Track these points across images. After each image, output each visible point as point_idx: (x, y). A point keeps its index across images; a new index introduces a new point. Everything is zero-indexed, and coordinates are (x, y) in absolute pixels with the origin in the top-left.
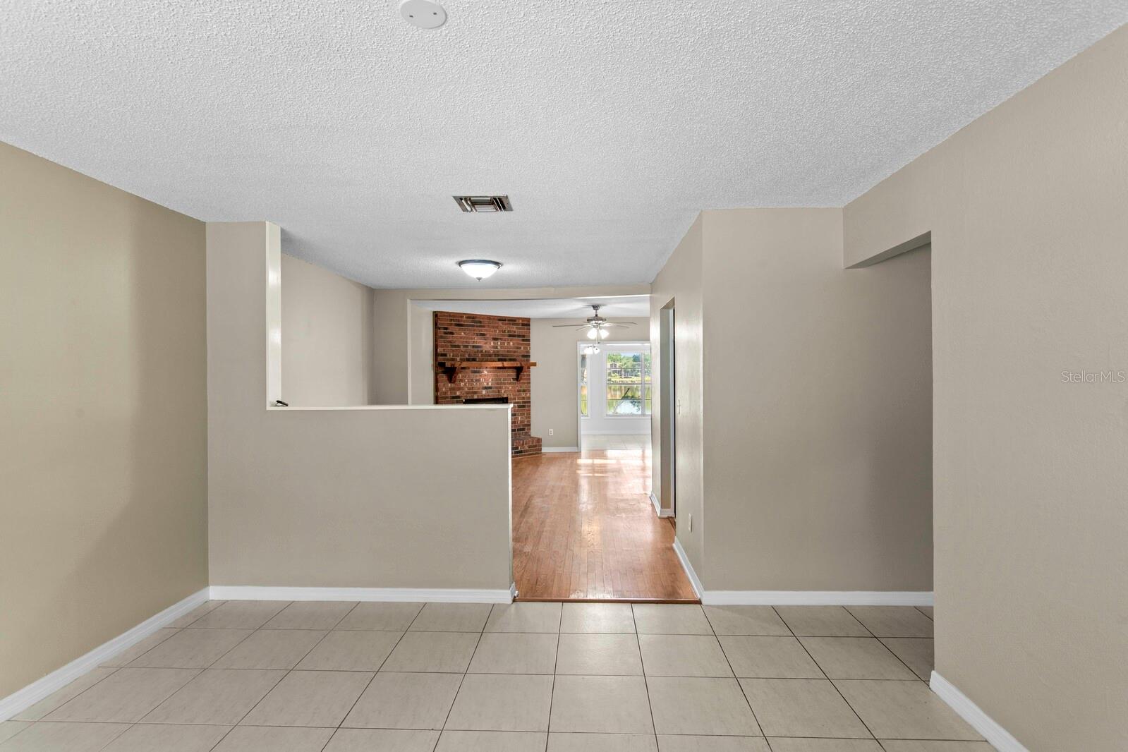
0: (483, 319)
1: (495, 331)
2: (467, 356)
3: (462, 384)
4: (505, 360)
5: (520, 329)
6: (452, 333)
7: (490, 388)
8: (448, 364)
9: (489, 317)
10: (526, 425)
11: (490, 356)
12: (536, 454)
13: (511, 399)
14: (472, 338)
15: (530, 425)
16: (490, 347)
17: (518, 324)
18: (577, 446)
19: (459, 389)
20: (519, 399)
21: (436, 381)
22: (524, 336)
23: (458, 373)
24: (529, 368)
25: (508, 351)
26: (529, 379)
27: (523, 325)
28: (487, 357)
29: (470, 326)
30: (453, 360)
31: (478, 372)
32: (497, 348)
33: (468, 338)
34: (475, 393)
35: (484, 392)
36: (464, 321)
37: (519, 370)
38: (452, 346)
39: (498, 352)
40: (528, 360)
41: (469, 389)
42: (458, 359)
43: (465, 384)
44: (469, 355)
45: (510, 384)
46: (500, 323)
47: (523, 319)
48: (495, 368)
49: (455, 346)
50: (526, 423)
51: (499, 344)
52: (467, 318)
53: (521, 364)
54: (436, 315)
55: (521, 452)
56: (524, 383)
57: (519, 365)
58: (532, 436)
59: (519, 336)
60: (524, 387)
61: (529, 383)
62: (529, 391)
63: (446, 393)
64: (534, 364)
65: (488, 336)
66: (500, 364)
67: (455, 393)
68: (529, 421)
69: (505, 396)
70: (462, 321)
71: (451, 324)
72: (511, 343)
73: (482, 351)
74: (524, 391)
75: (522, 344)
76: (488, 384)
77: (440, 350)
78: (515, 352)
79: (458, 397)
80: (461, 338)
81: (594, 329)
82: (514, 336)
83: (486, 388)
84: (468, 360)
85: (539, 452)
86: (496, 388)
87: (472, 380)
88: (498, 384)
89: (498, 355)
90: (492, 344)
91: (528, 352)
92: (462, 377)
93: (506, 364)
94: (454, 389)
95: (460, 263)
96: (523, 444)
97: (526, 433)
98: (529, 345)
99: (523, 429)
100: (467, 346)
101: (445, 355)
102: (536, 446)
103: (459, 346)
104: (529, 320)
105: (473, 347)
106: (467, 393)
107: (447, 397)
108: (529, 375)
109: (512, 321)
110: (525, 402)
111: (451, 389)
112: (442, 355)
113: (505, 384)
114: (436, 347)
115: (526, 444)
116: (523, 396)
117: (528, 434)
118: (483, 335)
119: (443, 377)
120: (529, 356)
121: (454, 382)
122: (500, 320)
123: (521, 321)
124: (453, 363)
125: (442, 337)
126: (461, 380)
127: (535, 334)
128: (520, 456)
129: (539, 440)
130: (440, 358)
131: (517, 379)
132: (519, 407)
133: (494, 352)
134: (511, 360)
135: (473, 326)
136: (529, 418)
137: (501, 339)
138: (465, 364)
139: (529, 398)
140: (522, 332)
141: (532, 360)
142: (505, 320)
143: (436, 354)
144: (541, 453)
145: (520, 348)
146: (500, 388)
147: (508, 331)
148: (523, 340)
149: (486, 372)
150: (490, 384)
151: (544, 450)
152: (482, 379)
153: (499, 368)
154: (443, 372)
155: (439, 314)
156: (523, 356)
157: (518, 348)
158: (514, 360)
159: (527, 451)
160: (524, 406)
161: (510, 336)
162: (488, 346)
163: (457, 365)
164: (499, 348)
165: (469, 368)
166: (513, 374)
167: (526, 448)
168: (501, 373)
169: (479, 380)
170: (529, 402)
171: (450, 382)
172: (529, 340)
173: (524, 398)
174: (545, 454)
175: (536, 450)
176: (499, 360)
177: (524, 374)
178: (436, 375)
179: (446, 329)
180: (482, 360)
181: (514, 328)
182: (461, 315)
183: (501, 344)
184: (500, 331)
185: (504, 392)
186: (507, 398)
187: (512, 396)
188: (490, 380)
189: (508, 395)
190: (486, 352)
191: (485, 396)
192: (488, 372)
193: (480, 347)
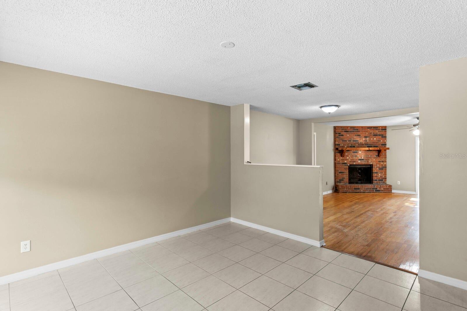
0: (359, 128)
1: (366, 133)
2: (350, 145)
3: (348, 158)
4: (371, 147)
5: (380, 131)
6: (342, 135)
7: (363, 160)
8: (340, 149)
9: (362, 127)
10: (384, 178)
11: (363, 145)
12: (388, 193)
13: (375, 165)
14: (353, 137)
15: (386, 178)
16: (363, 141)
17: (380, 129)
18: (415, 191)
19: (346, 160)
20: (379, 165)
21: (335, 156)
22: (383, 135)
23: (345, 153)
24: (385, 150)
25: (373, 143)
26: (386, 156)
27: (382, 129)
28: (361, 145)
29: (352, 131)
30: (343, 147)
31: (357, 152)
32: (366, 141)
33: (351, 137)
34: (355, 162)
35: (359, 161)
36: (349, 130)
37: (379, 151)
38: (342, 141)
39: (367, 143)
40: (385, 147)
41: (352, 160)
42: (346, 147)
43: (349, 158)
44: (351, 145)
45: (374, 158)
46: (368, 129)
47: (382, 127)
48: (366, 150)
49: (344, 141)
50: (383, 177)
51: (368, 139)
52: (350, 128)
53: (380, 148)
54: (335, 128)
55: (379, 191)
56: (383, 158)
57: (378, 149)
58: (387, 183)
59: (379, 135)
60: (383, 159)
61: (386, 158)
62: (386, 162)
63: (339, 161)
64: (388, 149)
65: (362, 136)
66: (367, 149)
67: (344, 161)
68: (386, 176)
69: (371, 164)
70: (348, 129)
71: (342, 131)
72: (375, 139)
73: (358, 143)
74: (383, 162)
75: (382, 139)
76: (361, 158)
77: (337, 143)
78: (377, 143)
79: (346, 163)
80: (347, 137)
81: (418, 130)
82: (377, 135)
83: (360, 160)
84: (351, 147)
85: (391, 192)
86: (366, 160)
87: (353, 156)
88: (367, 158)
89: (367, 145)
90: (364, 139)
91: (386, 143)
92: (348, 154)
93: (371, 149)
94: (343, 160)
95: (321, 107)
96: (380, 187)
97: (383, 182)
98: (386, 139)
99: (382, 180)
100: (350, 141)
101: (339, 145)
102: (388, 189)
103: (346, 141)
104: (386, 127)
105: (354, 141)
106: (350, 162)
107: (340, 163)
108: (386, 154)
109: (376, 128)
110: (383, 167)
111: (342, 160)
112: (338, 145)
113: (371, 158)
114: (335, 141)
115: (382, 187)
116: (382, 164)
117: (385, 183)
118: (359, 135)
119: (339, 154)
120: (386, 145)
121: (343, 157)
122: (368, 128)
123: (380, 128)
124: (342, 148)
125: (337, 137)
126: (347, 156)
127: (389, 134)
128: (378, 193)
129: (390, 186)
130: (337, 147)
131: (378, 156)
132: (379, 169)
133: (365, 143)
134: (374, 147)
135: (354, 132)
136: (386, 175)
137: (369, 137)
138: (348, 149)
139: (386, 165)
140: (382, 133)
141: (387, 147)
142: (372, 128)
143: (335, 145)
144: (391, 193)
145: (380, 141)
146: (369, 160)
147: (373, 133)
148: (382, 137)
149: (360, 152)
150: (363, 158)
151: (393, 191)
152: (358, 156)
153: (367, 150)
154: (338, 152)
155: (336, 127)
156: (382, 145)
157: (379, 141)
158: (377, 147)
159: (382, 191)
160: (383, 169)
161: (374, 135)
162: (362, 140)
163: (344, 149)
164: (368, 141)
165: (351, 150)
166: (376, 154)
167: (382, 189)
168: (369, 153)
169: (357, 156)
170: (386, 167)
171: (342, 157)
172: (386, 137)
173: (382, 165)
174: (394, 193)
175: (388, 191)
176: (368, 147)
177: (383, 153)
178: (335, 153)
179: (340, 133)
180: (358, 147)
181: (377, 131)
182: (347, 127)
183: (369, 139)
184: (368, 133)
185: (371, 162)
186: (372, 165)
187: (375, 164)
188: (363, 156)
189: (373, 163)
190: (360, 143)
191: (360, 163)
192: (362, 152)
193: (357, 141)
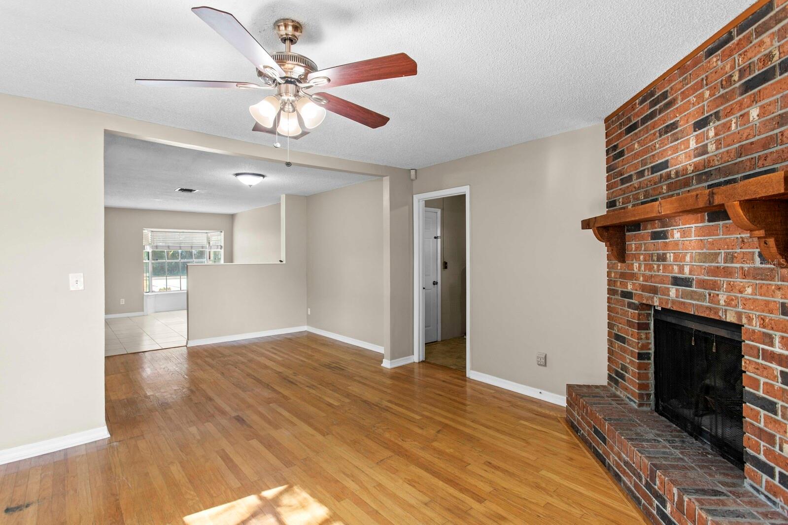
1: (701, 98)
7: (686, 282)
16: (688, 156)
19: (631, 278)
25: (740, 152)
28: (682, 188)
29: (650, 117)
31: (664, 235)
32: (705, 150)
34: (654, 291)
35: (673, 292)
36: (637, 114)
38: (623, 181)
39: (709, 162)
43: (640, 267)
45: (749, 274)
54: (608, 124)
67: (627, 285)
69: (731, 318)
70: (634, 115)
71: (621, 135)
72: (754, 112)
73: (670, 176)
76: (682, 269)
83: (677, 281)
86: (702, 284)
88: (708, 272)
89: (709, 175)
90: (693, 143)
100: (644, 173)
103: (630, 178)
105: (654, 169)
112: (611, 204)
113: (728, 273)
118: (674, 126)
122: (710, 53)
133: (696, 167)
142: (730, 38)
146: (715, 286)
149: (677, 235)
152: (670, 256)
161: (748, 87)
164: (711, 148)
169: (662, 258)
171: (619, 260)
183: (716, 134)
184: (713, 90)
185: (728, 304)
186: (738, 327)
187: (756, 326)
188: (688, 258)
189: (739, 315)
190: (677, 173)
191: (673, 302)
192: (684, 233)
193: (665, 165)
